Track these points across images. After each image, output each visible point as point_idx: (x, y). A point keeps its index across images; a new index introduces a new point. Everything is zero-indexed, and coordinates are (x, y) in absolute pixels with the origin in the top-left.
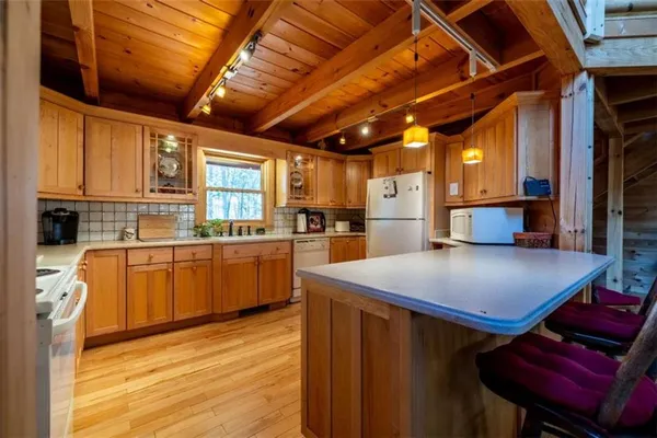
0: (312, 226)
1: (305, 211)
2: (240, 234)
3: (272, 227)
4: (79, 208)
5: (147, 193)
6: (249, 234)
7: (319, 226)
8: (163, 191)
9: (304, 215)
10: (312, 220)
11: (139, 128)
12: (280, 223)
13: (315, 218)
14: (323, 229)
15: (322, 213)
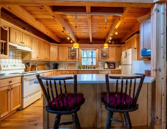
0: (111, 67)
1: (107, 63)
2: (89, 68)
3: (98, 67)
4: (58, 63)
5: (68, 60)
6: (91, 68)
7: (113, 67)
8: (72, 59)
9: (106, 64)
10: (111, 65)
11: (66, 47)
12: (101, 66)
13: (112, 64)
14: (115, 68)
15: (114, 63)
